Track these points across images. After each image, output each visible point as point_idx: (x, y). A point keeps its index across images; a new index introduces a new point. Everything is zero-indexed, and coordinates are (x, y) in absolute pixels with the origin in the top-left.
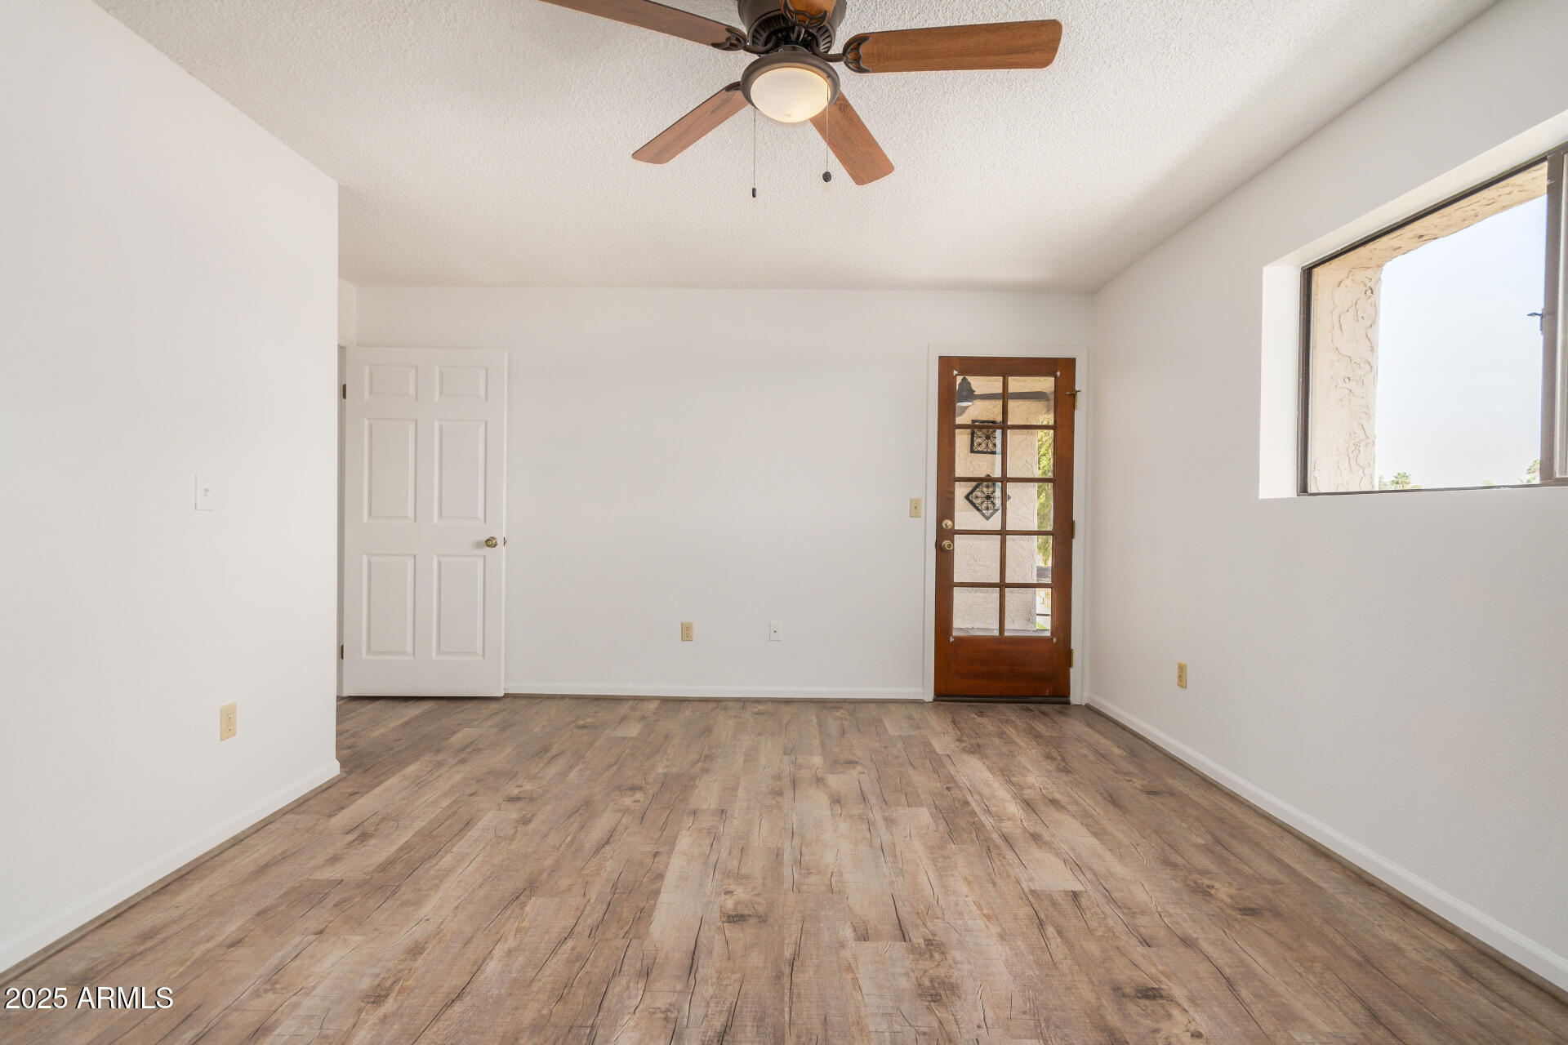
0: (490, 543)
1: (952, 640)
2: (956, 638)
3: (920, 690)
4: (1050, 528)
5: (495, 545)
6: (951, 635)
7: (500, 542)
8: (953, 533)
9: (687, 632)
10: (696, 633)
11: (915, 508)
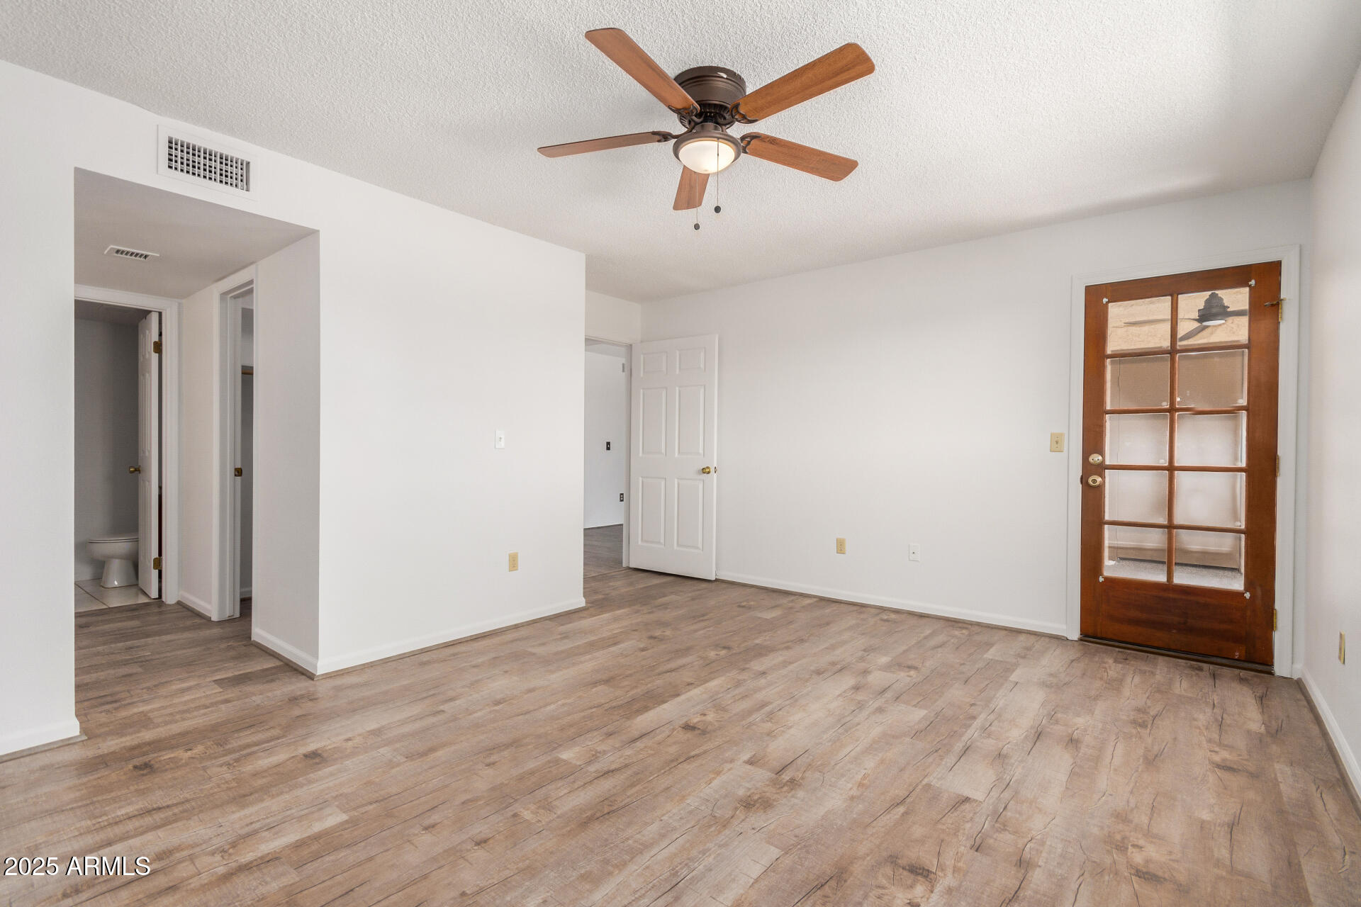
0: (705, 471)
1: (1101, 579)
2: (1106, 579)
3: (1064, 627)
4: (1243, 464)
5: (709, 472)
6: (1101, 574)
7: (712, 470)
8: (1101, 469)
9: (841, 547)
10: (848, 547)
11: (1057, 443)
